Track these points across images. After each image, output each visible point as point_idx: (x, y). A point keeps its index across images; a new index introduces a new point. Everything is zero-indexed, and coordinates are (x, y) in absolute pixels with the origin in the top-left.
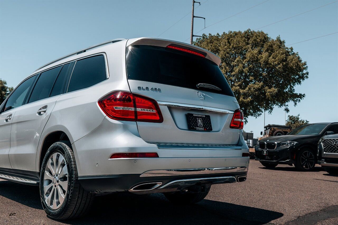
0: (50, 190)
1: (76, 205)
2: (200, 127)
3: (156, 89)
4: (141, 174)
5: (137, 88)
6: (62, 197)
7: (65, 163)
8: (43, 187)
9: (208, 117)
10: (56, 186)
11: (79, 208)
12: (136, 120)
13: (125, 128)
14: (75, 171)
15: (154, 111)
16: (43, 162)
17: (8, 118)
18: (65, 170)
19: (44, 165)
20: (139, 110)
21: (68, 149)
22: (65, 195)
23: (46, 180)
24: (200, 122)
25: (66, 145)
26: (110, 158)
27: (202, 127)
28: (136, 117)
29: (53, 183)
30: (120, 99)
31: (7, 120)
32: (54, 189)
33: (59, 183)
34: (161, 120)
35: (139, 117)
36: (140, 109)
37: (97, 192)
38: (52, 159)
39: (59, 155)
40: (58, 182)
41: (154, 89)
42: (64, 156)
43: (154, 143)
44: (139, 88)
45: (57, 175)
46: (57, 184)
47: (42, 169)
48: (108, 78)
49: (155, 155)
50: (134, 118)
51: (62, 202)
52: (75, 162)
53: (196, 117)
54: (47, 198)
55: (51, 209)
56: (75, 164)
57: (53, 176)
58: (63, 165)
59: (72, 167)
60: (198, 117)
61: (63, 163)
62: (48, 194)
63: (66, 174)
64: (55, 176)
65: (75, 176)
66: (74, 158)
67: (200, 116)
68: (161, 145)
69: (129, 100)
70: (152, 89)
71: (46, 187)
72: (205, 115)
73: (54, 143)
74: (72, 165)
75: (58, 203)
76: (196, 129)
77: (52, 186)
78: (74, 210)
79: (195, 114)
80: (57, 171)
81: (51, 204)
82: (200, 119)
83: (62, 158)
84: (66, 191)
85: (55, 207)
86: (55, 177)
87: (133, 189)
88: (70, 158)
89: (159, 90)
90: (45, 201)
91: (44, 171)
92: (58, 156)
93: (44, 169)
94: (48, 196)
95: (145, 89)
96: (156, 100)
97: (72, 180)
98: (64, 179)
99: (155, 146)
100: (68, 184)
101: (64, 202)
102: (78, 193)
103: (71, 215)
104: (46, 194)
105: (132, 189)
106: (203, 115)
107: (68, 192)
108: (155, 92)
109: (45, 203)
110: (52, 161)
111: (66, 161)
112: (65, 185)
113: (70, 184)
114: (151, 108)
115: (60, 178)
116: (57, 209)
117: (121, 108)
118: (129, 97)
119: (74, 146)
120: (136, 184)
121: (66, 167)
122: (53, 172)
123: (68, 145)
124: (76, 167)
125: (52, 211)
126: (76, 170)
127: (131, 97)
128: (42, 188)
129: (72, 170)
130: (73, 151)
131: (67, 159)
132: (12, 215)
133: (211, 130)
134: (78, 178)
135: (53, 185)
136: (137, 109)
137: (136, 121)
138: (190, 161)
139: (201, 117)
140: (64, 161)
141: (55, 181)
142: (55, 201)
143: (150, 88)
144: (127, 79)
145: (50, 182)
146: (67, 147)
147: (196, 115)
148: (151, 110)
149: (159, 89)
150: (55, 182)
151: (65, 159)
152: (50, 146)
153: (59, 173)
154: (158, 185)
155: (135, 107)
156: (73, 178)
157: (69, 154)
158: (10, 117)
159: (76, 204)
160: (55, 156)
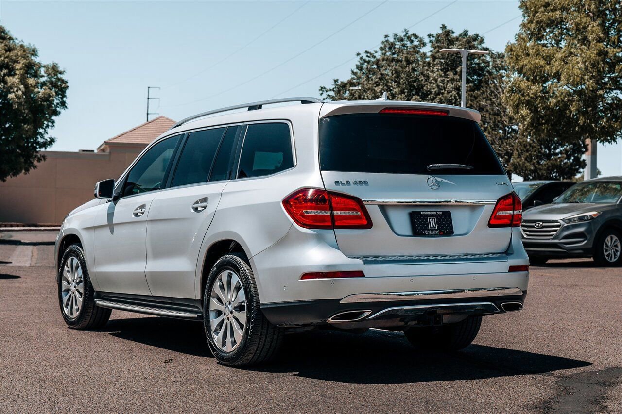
0: (220, 324)
1: (259, 344)
2: (433, 230)
3: (360, 182)
4: (341, 299)
5: (334, 183)
6: (239, 334)
7: (242, 286)
8: (209, 321)
9: (448, 214)
10: (228, 319)
11: (263, 347)
12: (333, 227)
13: (320, 239)
14: (255, 296)
15: (359, 214)
16: (208, 285)
17: (140, 211)
18: (242, 296)
19: (209, 290)
20: (336, 213)
21: (244, 265)
22: (242, 330)
23: (213, 312)
24: (432, 222)
25: (241, 261)
26: (301, 279)
27: (436, 230)
28: (333, 224)
29: (224, 315)
30: (311, 200)
31: (136, 215)
32: (227, 324)
33: (233, 314)
34: (369, 225)
35: (337, 224)
36: (339, 212)
37: (286, 324)
38: (221, 280)
39: (232, 274)
40: (232, 312)
41: (358, 182)
42: (239, 276)
43: (357, 258)
44: (337, 183)
45: (230, 304)
46: (230, 316)
47: (206, 294)
48: (295, 166)
49: (360, 274)
50: (331, 225)
51: (238, 341)
52: (254, 283)
53: (427, 216)
54: (217, 337)
55: (223, 352)
56: (255, 287)
57: (224, 304)
58: (238, 289)
59: (251, 292)
60: (430, 216)
61: (238, 285)
62: (217, 331)
63: (244, 302)
64: (227, 304)
65: (257, 304)
66: (253, 279)
67: (433, 213)
68: (368, 261)
69: (323, 200)
70: (355, 182)
71: (214, 322)
72: (442, 212)
73: (223, 256)
74: (251, 288)
75: (234, 343)
76: (425, 233)
77: (223, 320)
78: (257, 350)
79: (424, 211)
80: (229, 297)
81: (224, 344)
82: (433, 219)
83: (235, 279)
84: (245, 325)
85: (229, 348)
86: (227, 306)
87: (332, 319)
88: (247, 279)
89: (366, 183)
90: (213, 341)
91: (210, 298)
92: (230, 276)
93: (209, 295)
94: (217, 334)
95: (344, 184)
96: (360, 198)
97: (253, 309)
98: (240, 308)
99: (360, 261)
100: (247, 314)
101: (242, 340)
102: (261, 326)
103: (252, 359)
104: (214, 332)
105: (330, 319)
106: (439, 211)
107: (246, 326)
108: (359, 186)
109: (214, 344)
110: (222, 282)
111: (243, 283)
112: (243, 316)
113: (250, 315)
114: (354, 210)
115: (235, 308)
116: (232, 352)
117: (312, 212)
118: (323, 196)
119: (253, 261)
120: (334, 313)
121: (242, 291)
122: (224, 300)
123: (244, 260)
124: (256, 292)
125: (226, 355)
126: (257, 295)
127: (326, 197)
128: (208, 323)
129: (252, 296)
130: (251, 268)
131: (243, 280)
132: (168, 362)
133: (452, 232)
134: (260, 306)
135: (225, 318)
136: (335, 212)
137: (333, 229)
138: (412, 280)
139: (434, 215)
140: (240, 283)
141: (228, 311)
142: (229, 339)
143: (352, 182)
144: (320, 171)
145: (219, 313)
146: (242, 262)
147: (426, 213)
148: (355, 212)
149: (365, 181)
150: (227, 313)
151: (241, 280)
152: (217, 260)
153: (233, 300)
154: (367, 314)
155: (332, 209)
156: (253, 306)
157: (246, 273)
158: (143, 210)
159: (259, 342)
160: (225, 275)
